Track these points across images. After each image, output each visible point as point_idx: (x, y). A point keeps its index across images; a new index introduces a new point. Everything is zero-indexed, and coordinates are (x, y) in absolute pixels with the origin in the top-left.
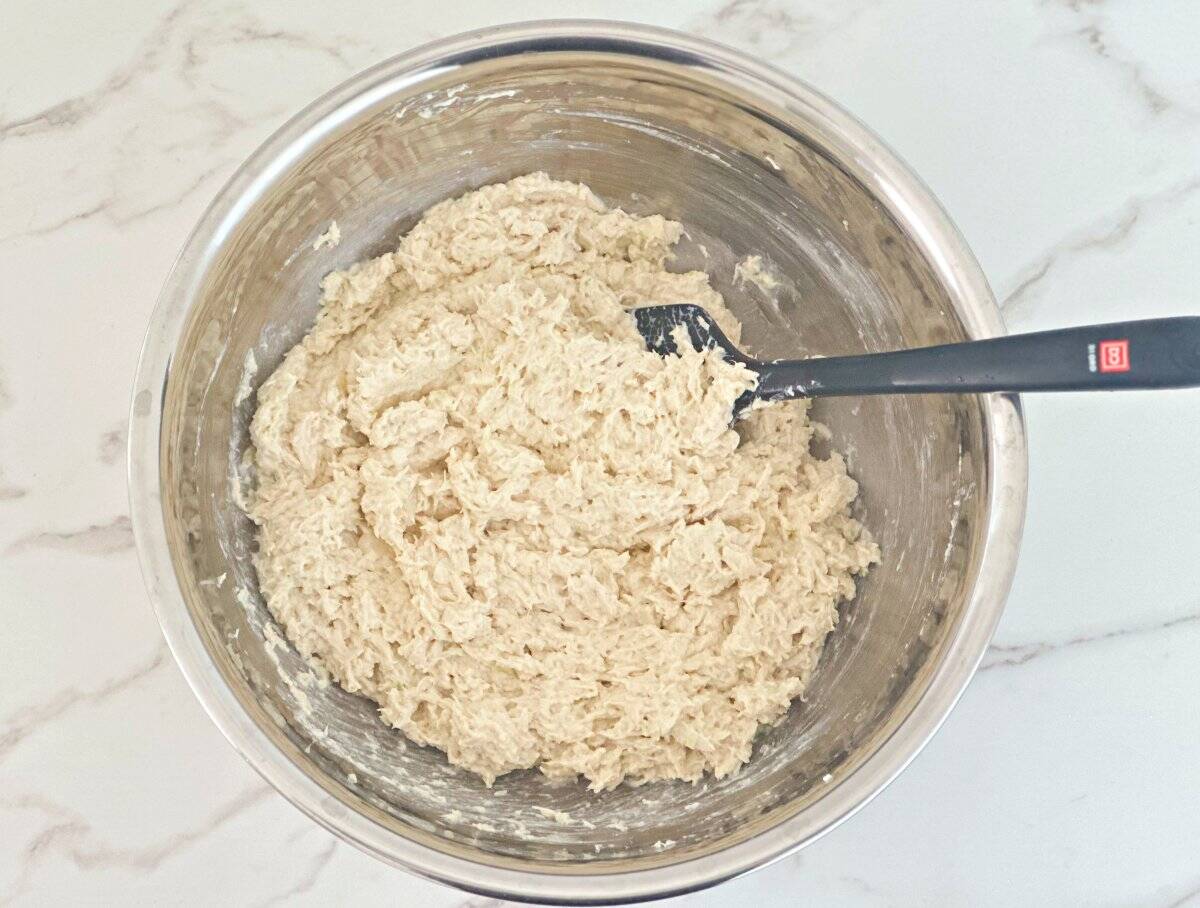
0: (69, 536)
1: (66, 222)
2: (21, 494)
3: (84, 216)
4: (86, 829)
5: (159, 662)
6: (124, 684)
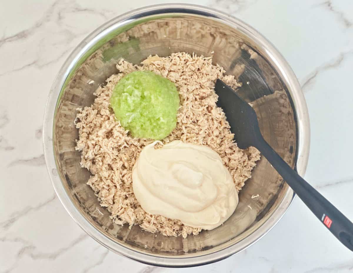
0: (27, 161)
1: (24, 67)
4: (34, 248)
5: (54, 198)
6: (45, 204)
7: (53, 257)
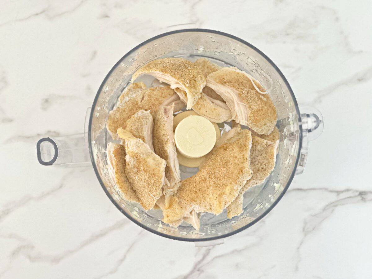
0: (28, 138)
1: (29, 17)
2: (11, 121)
3: (37, 14)
5: (61, 187)
6: (48, 194)
7: (56, 260)
